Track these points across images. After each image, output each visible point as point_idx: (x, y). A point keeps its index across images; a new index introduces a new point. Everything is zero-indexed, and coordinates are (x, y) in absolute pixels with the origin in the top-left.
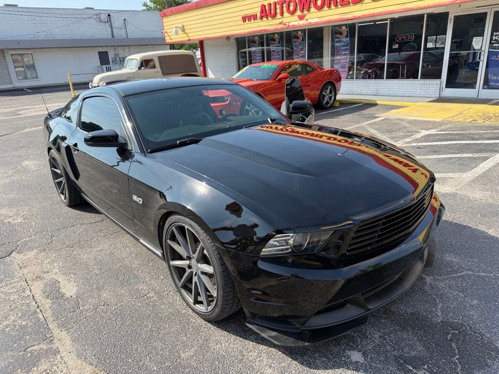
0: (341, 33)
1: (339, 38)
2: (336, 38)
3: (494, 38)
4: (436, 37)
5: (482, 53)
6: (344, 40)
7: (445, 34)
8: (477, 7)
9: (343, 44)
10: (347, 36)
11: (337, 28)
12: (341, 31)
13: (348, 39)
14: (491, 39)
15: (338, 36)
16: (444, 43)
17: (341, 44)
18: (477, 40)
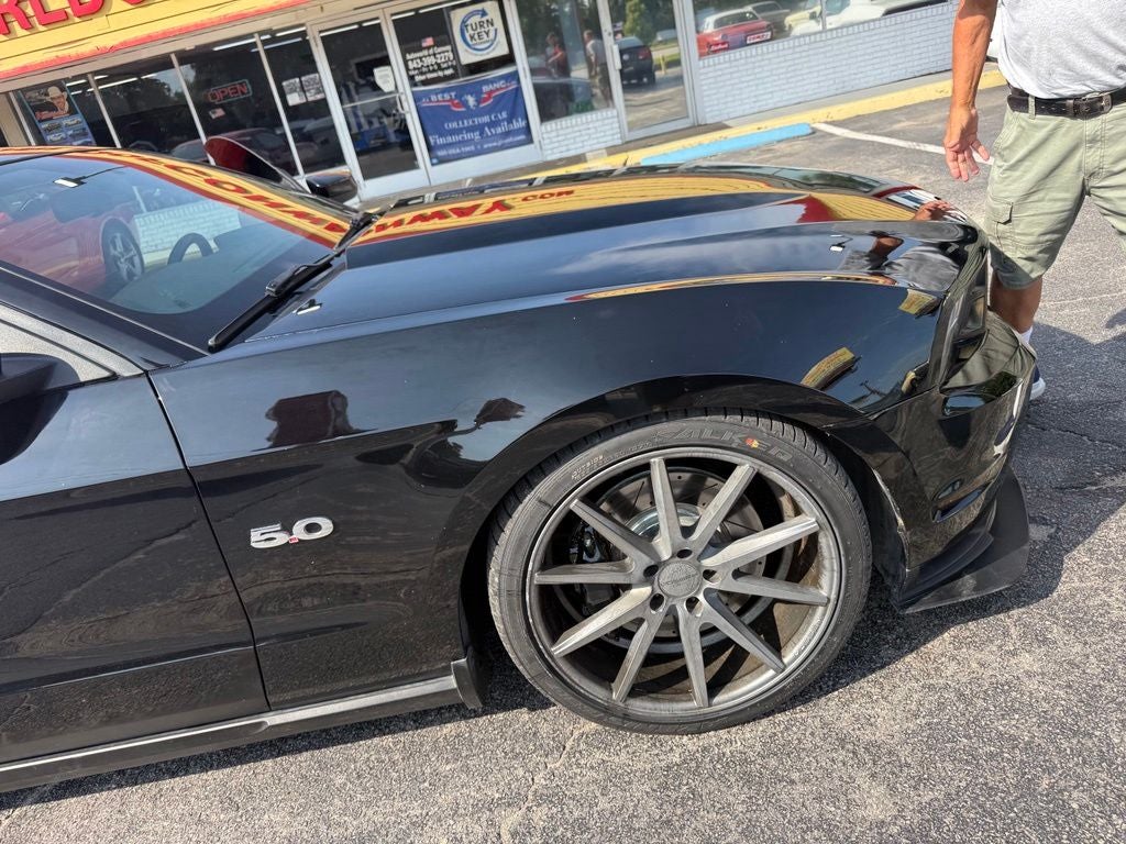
0: (51, 107)
1: (51, 119)
2: (41, 121)
3: (411, 65)
4: (301, 82)
5: (403, 98)
6: (68, 121)
7: (315, 70)
8: (356, 9)
9: (70, 132)
10: (72, 112)
11: (34, 94)
12: (48, 99)
13: (79, 118)
14: (407, 69)
15: (46, 114)
16: (321, 90)
17: (63, 135)
18: (383, 73)
